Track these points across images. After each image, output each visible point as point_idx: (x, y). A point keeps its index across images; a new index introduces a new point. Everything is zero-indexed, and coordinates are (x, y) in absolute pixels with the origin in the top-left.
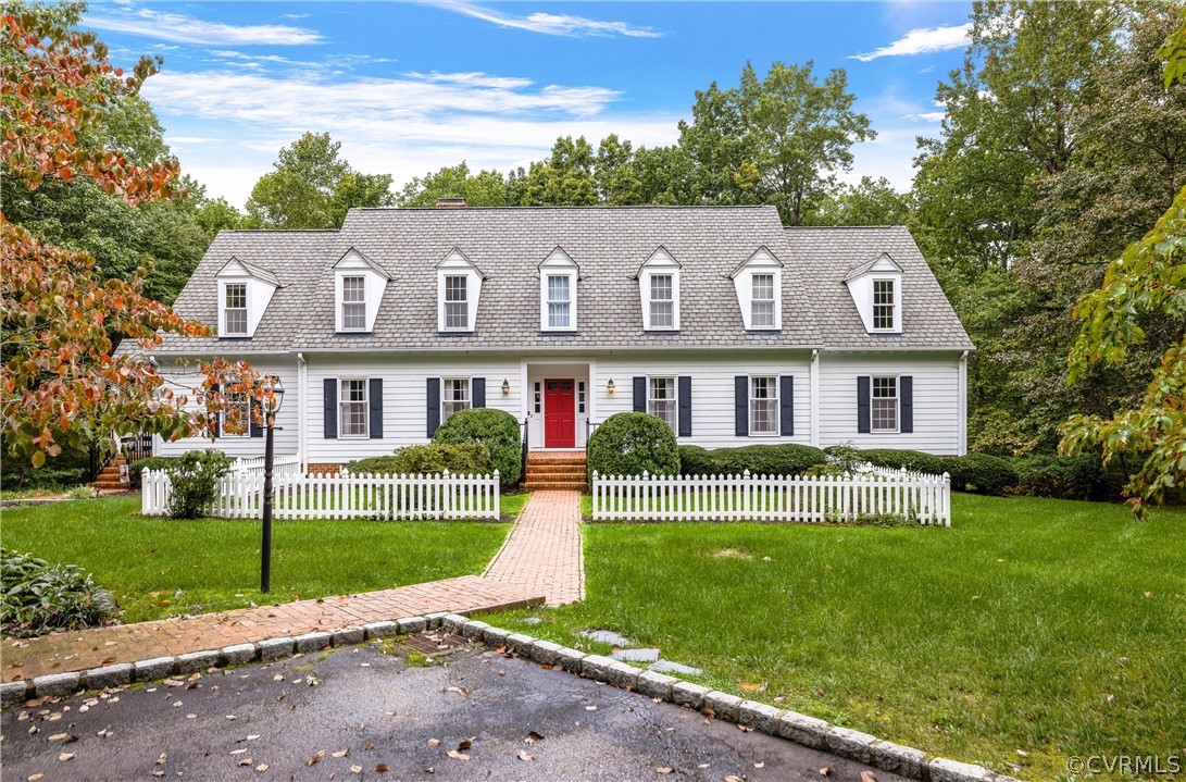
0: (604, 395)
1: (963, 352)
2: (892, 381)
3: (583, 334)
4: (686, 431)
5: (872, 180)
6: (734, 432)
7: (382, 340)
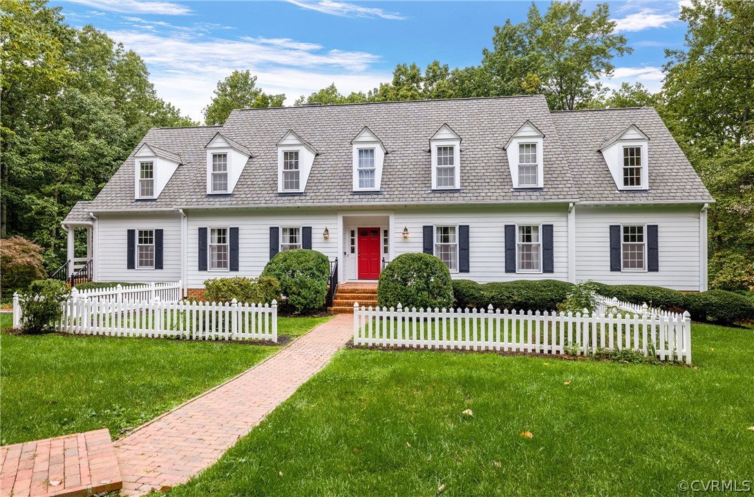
0: (401, 240)
1: (703, 204)
2: (640, 229)
3: (385, 193)
4: (464, 268)
5: (630, 85)
6: (504, 269)
7: (238, 199)
